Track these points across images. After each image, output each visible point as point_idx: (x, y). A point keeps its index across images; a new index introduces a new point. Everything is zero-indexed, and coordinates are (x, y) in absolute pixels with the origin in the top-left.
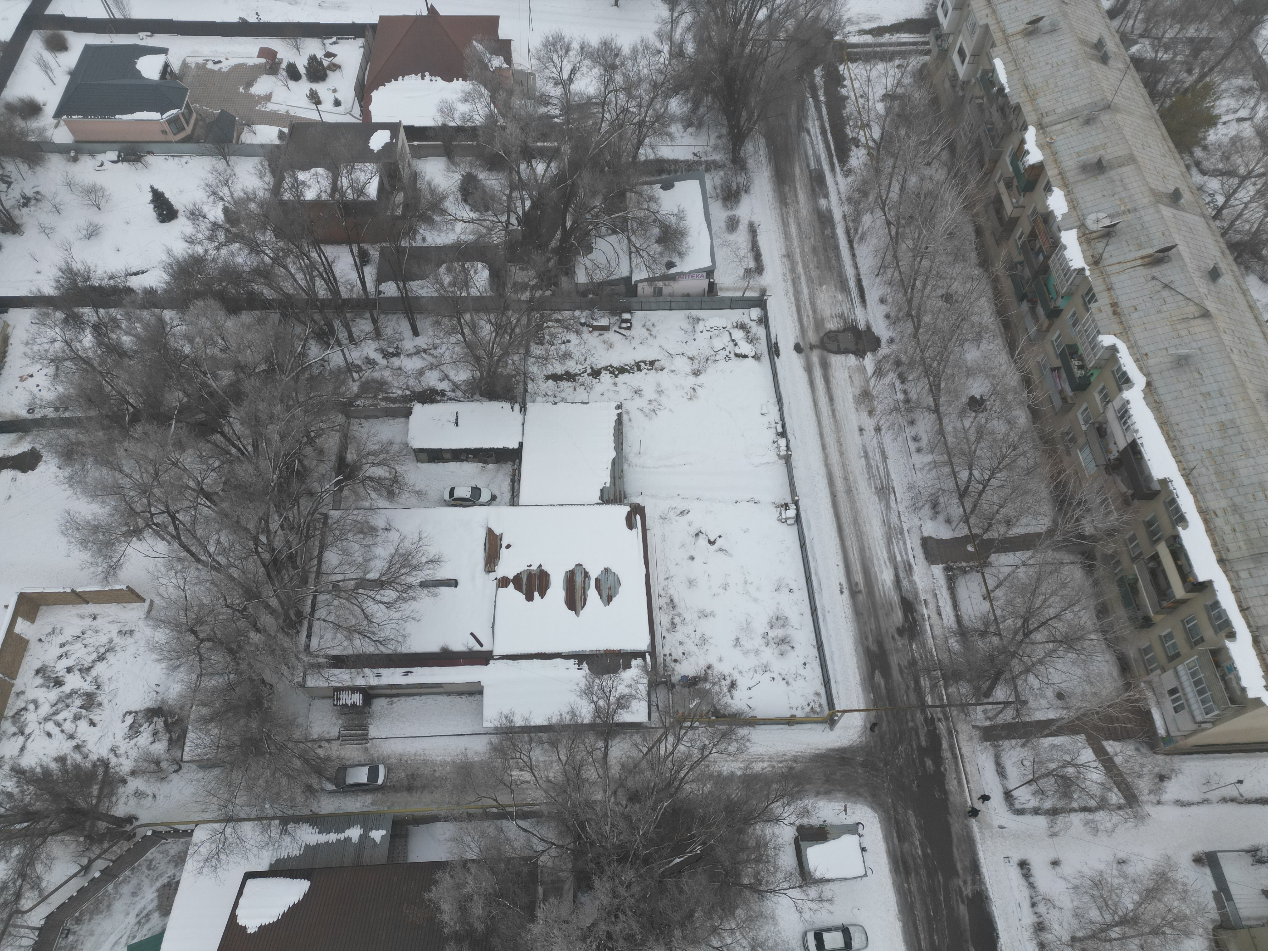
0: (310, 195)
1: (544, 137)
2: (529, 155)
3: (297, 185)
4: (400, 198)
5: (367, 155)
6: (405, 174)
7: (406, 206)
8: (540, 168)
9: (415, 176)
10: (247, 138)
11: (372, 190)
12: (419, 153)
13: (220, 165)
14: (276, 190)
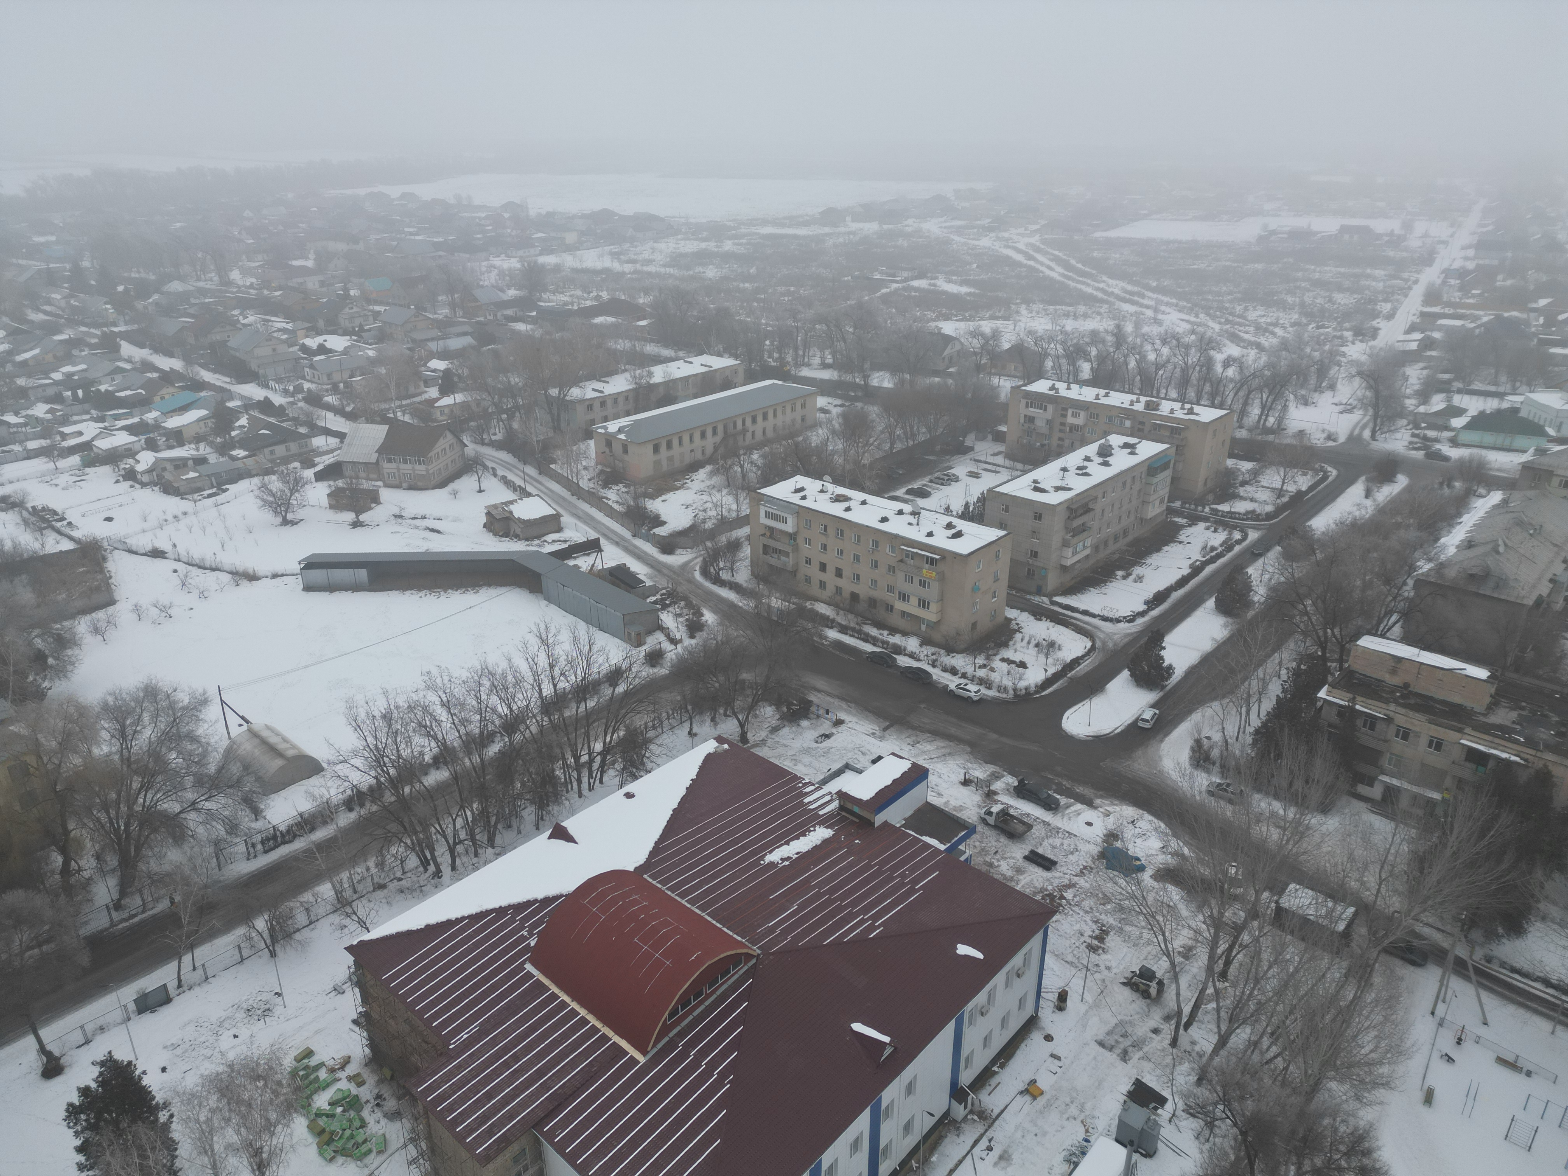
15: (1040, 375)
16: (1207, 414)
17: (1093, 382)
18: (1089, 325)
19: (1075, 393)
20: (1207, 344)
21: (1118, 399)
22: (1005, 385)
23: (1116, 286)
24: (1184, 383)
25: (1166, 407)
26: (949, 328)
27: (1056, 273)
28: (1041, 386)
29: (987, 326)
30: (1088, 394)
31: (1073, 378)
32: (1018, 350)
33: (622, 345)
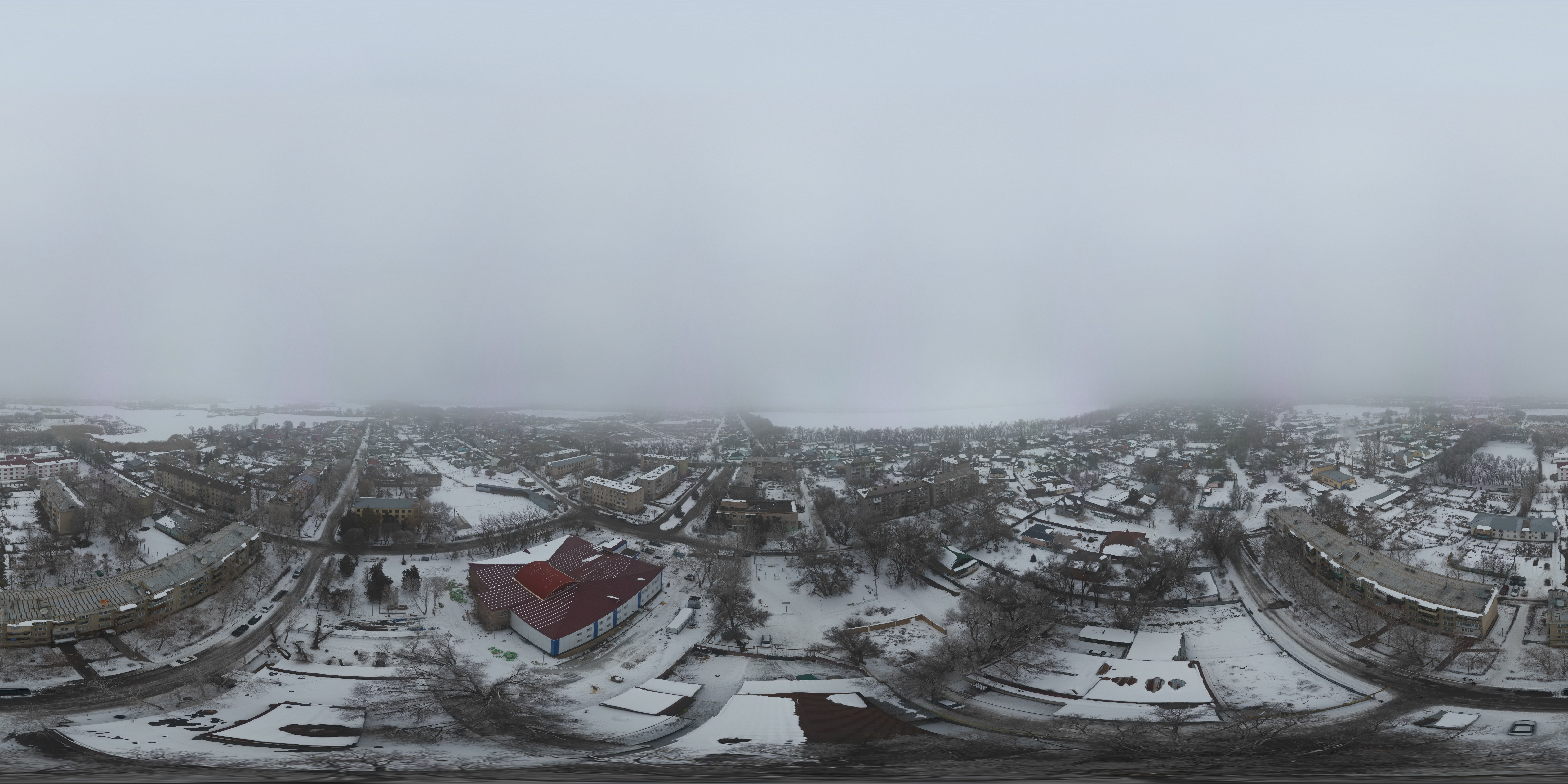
0: (1076, 567)
1: (1156, 561)
2: (1150, 566)
3: (1073, 564)
4: (1104, 572)
5: (1098, 561)
6: (1108, 567)
7: (1106, 575)
8: (1154, 570)
9: (1111, 568)
10: (1064, 551)
11: (1096, 569)
12: (1114, 563)
13: (1054, 554)
14: (1066, 564)
15: (647, 453)
16: (683, 459)
17: (659, 454)
18: (657, 442)
19: (655, 456)
20: (681, 444)
21: (664, 457)
22: (639, 455)
23: (661, 434)
24: (677, 453)
26: (626, 443)
27: (648, 431)
28: (647, 455)
29: (635, 443)
30: (658, 456)
31: (654, 453)
32: (642, 448)
33: (553, 446)
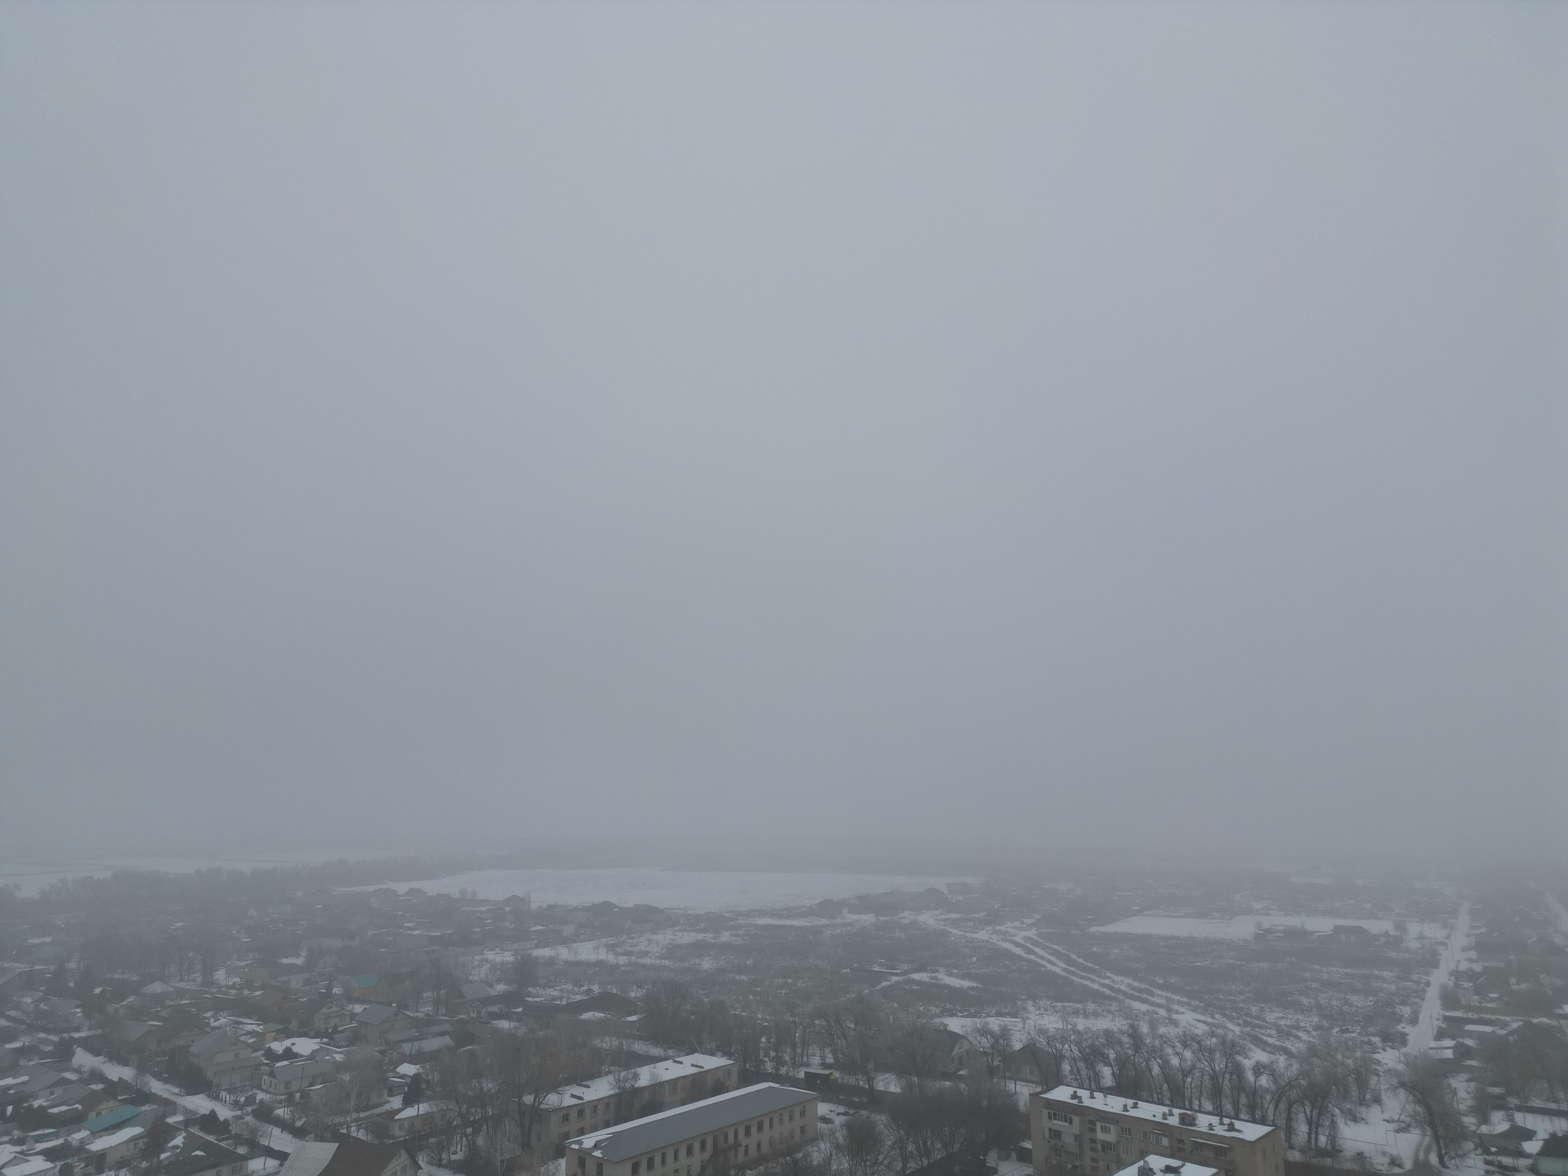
25: (1204, 1121)
